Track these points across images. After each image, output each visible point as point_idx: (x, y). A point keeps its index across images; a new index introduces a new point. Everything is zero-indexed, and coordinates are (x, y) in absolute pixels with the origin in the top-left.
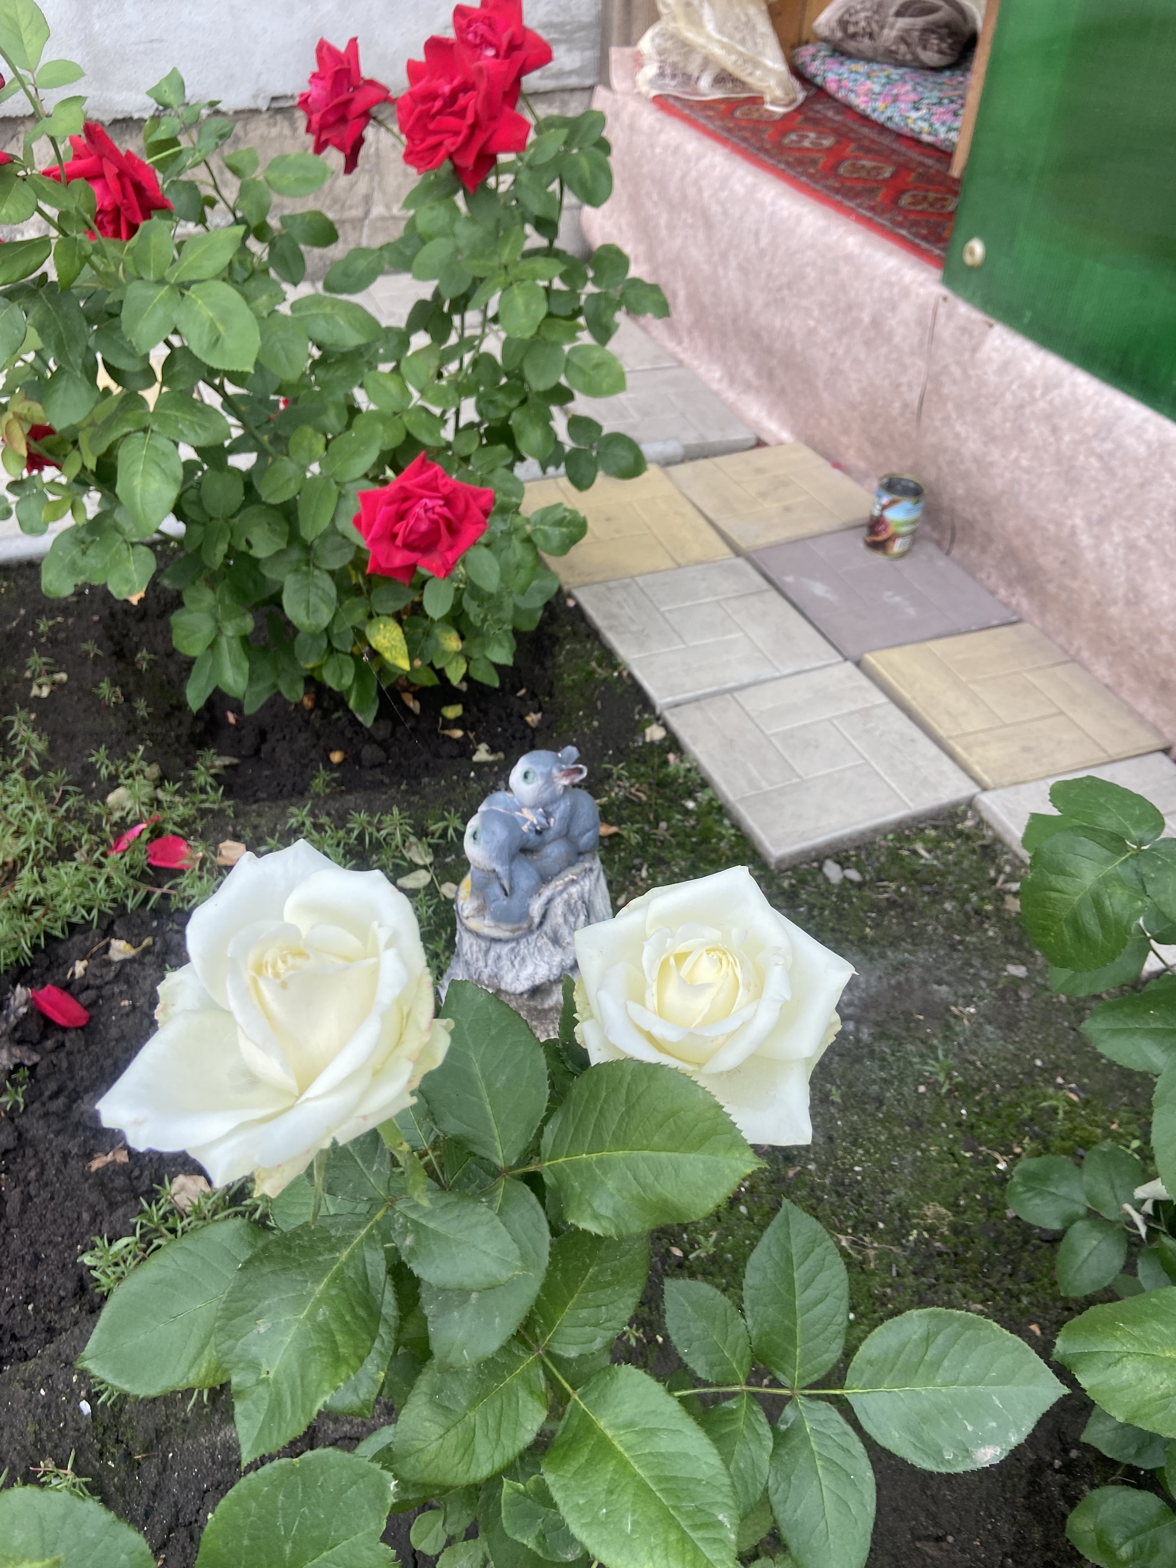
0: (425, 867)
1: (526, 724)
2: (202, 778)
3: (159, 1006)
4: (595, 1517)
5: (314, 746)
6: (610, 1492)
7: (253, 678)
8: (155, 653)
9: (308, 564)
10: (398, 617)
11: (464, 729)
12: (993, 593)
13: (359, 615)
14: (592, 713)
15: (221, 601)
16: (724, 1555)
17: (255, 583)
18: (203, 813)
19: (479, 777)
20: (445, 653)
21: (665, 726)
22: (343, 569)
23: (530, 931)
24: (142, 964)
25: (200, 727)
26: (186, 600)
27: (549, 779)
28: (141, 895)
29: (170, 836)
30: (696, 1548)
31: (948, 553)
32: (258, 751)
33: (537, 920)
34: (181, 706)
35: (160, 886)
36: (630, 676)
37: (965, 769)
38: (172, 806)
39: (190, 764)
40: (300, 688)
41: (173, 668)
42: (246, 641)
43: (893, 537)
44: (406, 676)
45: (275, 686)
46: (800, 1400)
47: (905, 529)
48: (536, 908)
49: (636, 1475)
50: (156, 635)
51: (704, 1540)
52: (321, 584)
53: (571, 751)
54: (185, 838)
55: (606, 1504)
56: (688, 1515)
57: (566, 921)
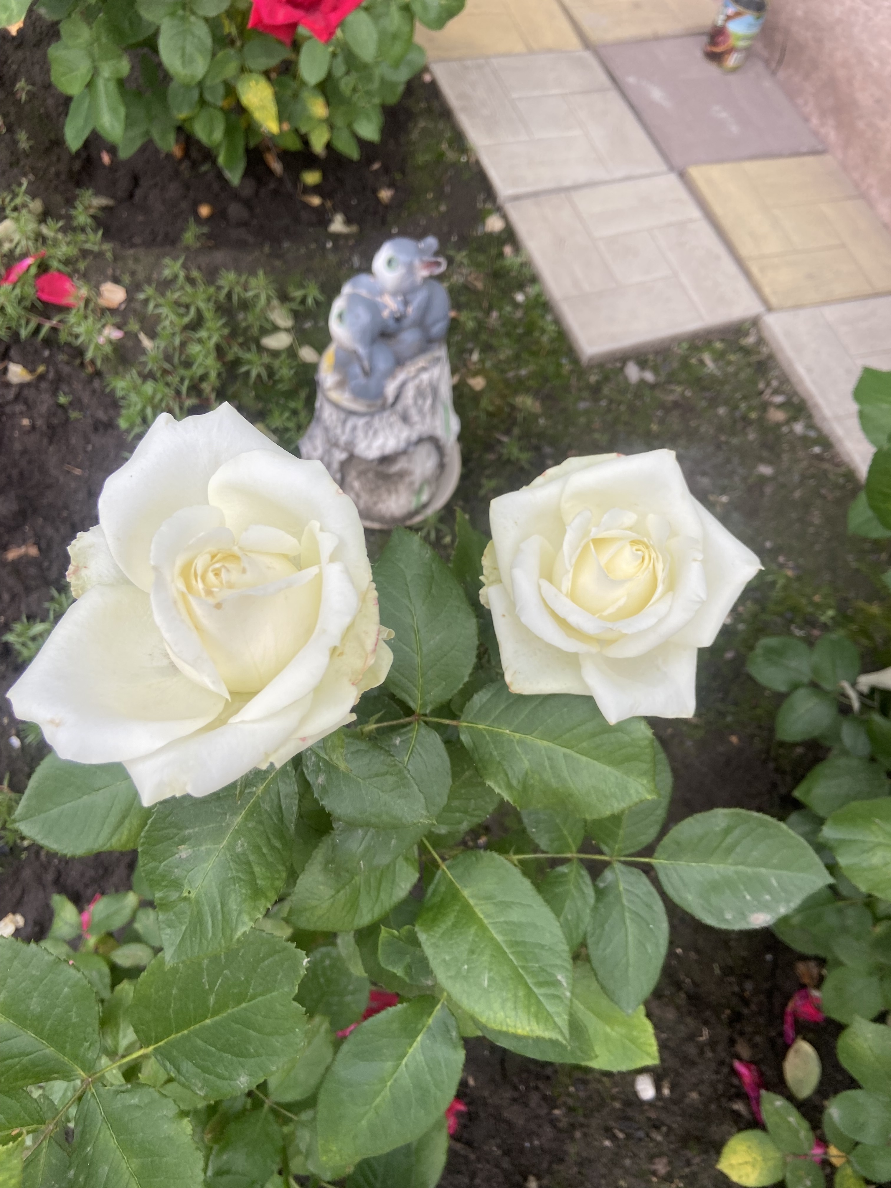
0: (287, 330)
1: (378, 200)
2: (82, 218)
3: (71, 568)
4: (459, 972)
5: (185, 197)
6: (472, 952)
7: (130, 123)
8: (33, 84)
9: (184, 8)
10: (267, 74)
11: (322, 196)
12: (806, 120)
13: (231, 70)
14: (440, 196)
15: (98, 39)
16: (560, 1009)
17: (131, 24)
18: (85, 253)
19: (336, 248)
20: (310, 118)
21: (505, 217)
22: (217, 18)
23: (383, 408)
24: (37, 388)
25: (77, 165)
26: (63, 32)
27: (410, 269)
28: (33, 325)
29: (55, 273)
30: (539, 1002)
31: (774, 73)
32: (131, 195)
33: (390, 399)
34: (59, 142)
35: (49, 318)
36: (478, 163)
37: (756, 288)
38: (56, 243)
39: (70, 202)
40: (172, 137)
41: (50, 102)
42: (121, 83)
43: (731, 50)
44: (272, 137)
45: (147, 133)
46: (617, 866)
47: (741, 44)
48: (391, 389)
49: (492, 939)
50: (33, 64)
51: (546, 996)
52: (197, 32)
53: (431, 242)
54: (70, 276)
55: (468, 961)
56: (533, 974)
57: (415, 403)
